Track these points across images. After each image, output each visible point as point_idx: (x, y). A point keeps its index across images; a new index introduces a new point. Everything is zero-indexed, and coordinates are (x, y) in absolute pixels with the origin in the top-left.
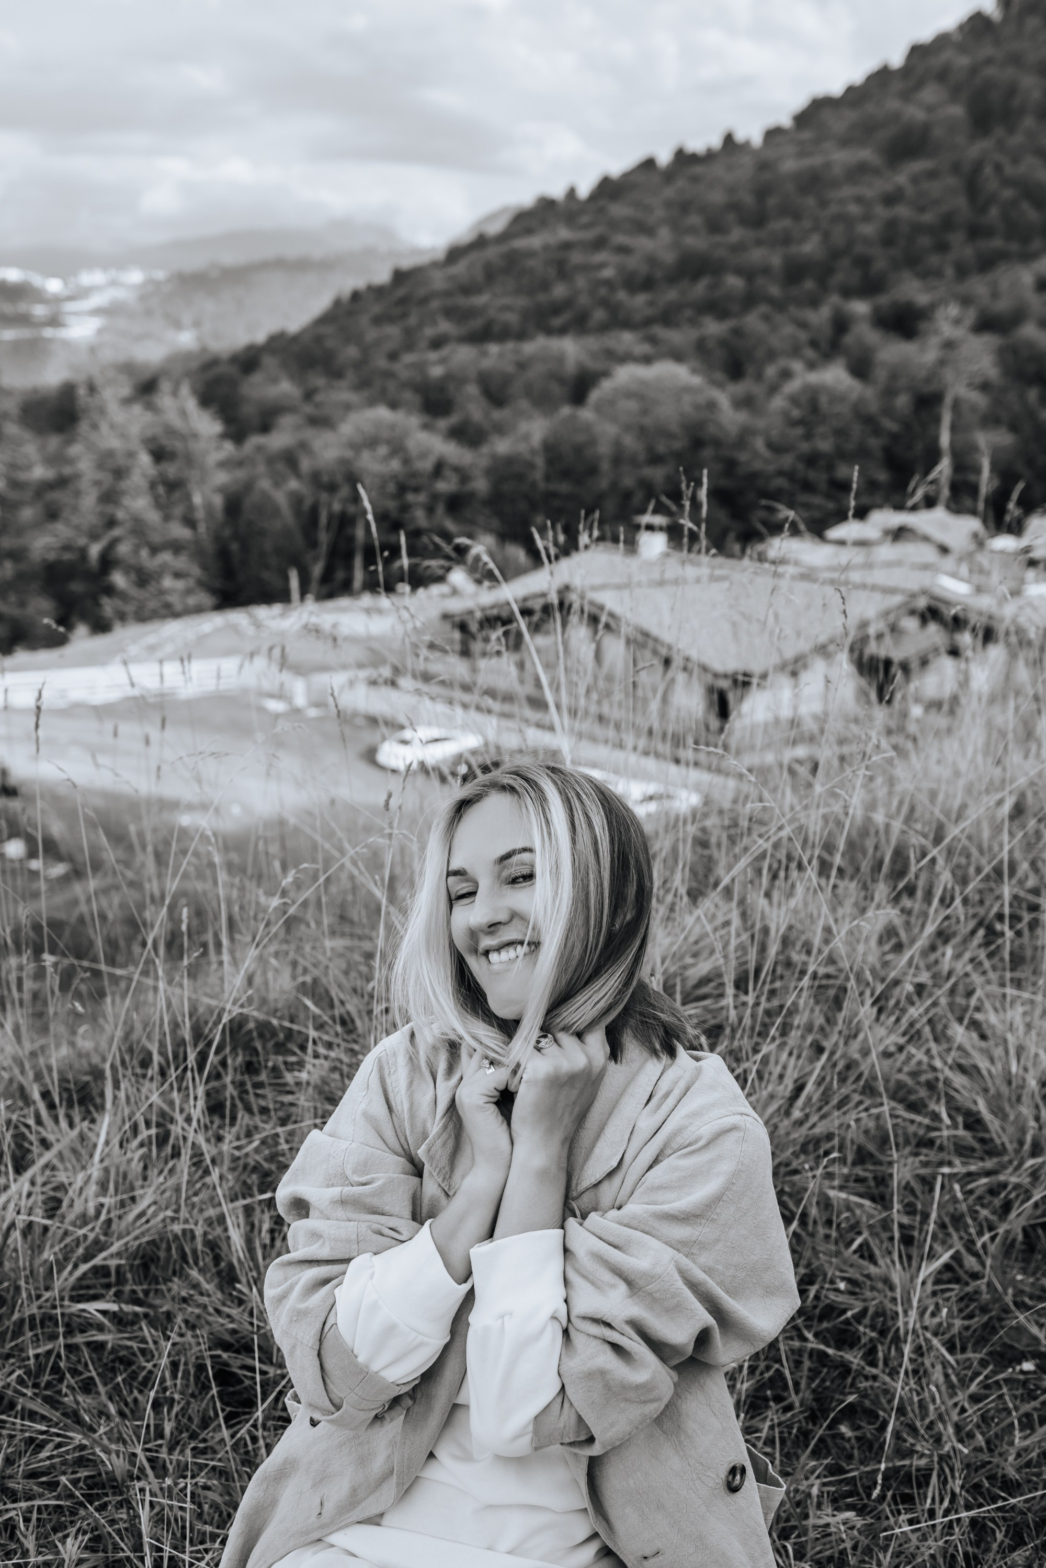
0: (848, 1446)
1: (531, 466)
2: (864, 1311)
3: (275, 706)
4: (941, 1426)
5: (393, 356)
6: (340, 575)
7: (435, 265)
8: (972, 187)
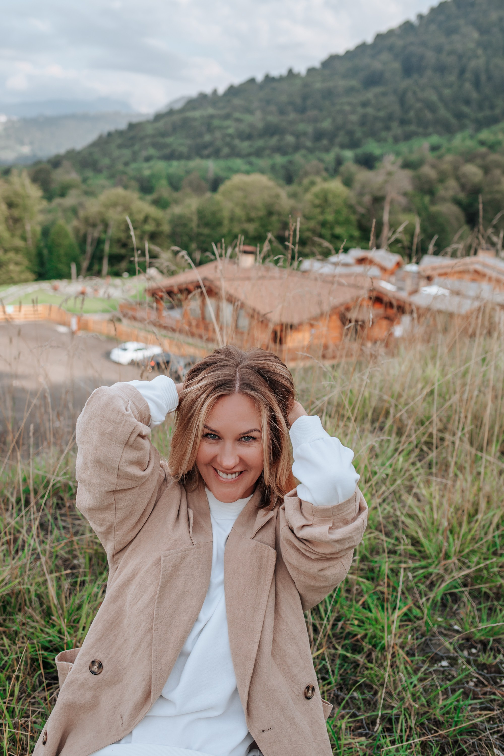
0: (358, 702)
1: (190, 220)
2: (365, 636)
3: (62, 329)
4: (404, 693)
5: (126, 164)
6: (96, 267)
7: (148, 122)
8: (402, 101)
